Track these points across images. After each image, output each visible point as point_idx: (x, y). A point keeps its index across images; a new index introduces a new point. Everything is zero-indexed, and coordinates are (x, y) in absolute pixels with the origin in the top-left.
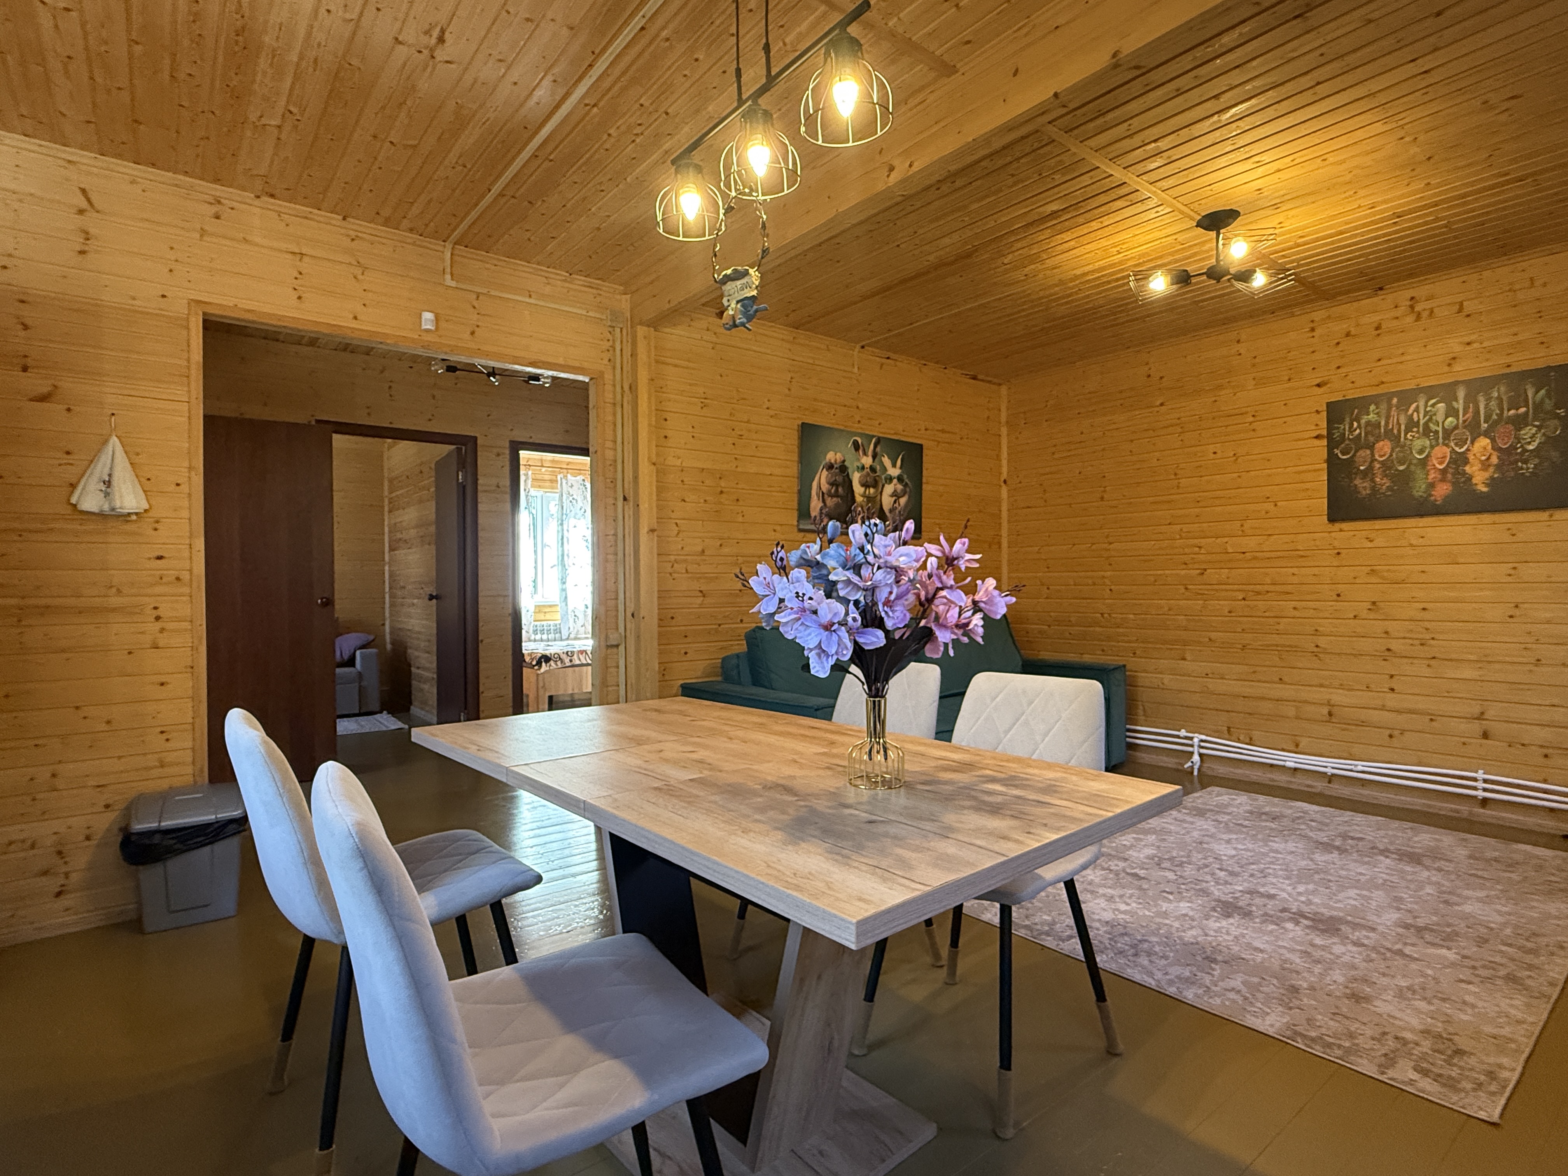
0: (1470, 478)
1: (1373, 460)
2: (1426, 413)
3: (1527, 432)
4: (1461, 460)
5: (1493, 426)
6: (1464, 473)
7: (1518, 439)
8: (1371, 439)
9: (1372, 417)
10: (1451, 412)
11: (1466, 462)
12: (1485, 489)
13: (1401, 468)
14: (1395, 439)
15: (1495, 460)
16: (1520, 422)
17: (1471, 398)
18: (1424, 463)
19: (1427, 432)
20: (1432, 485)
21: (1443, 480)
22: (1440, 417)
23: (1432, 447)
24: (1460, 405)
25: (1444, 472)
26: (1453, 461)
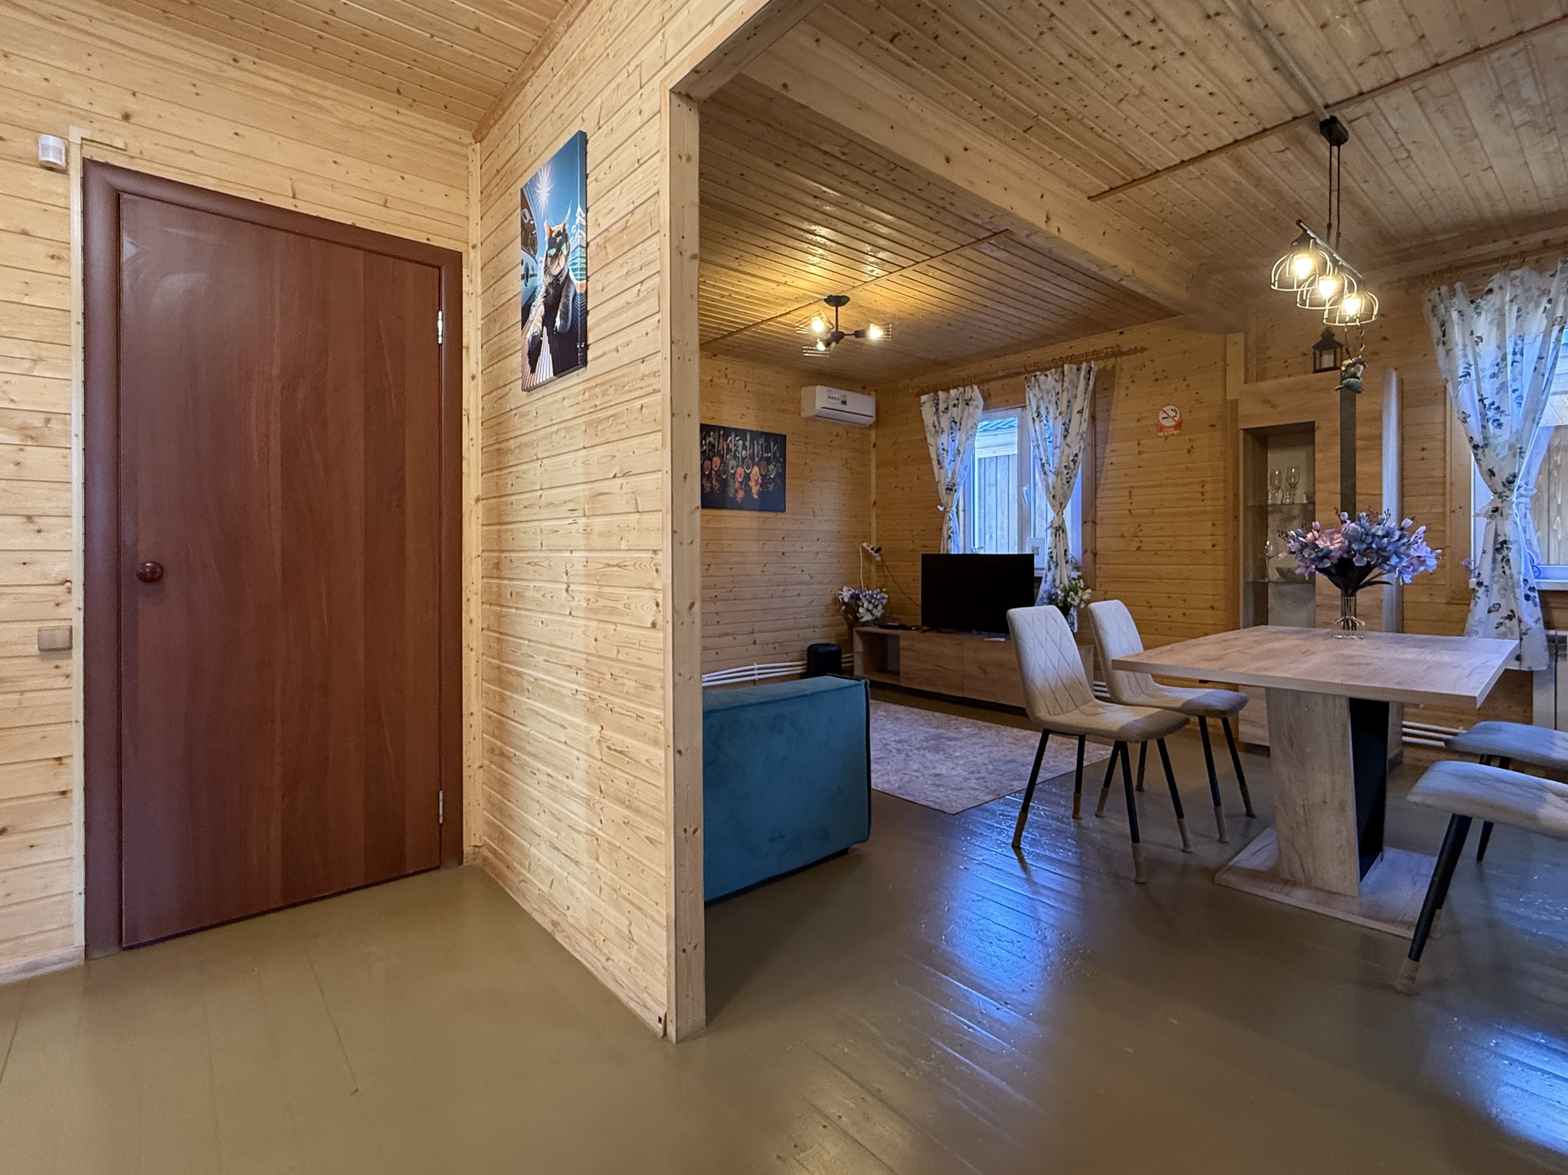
0: (751, 490)
1: (712, 469)
2: (735, 445)
3: (771, 467)
4: (747, 477)
5: (760, 459)
6: (748, 486)
7: (768, 471)
8: (711, 454)
9: (711, 439)
10: (744, 447)
11: (750, 479)
12: (756, 497)
13: (724, 477)
14: (722, 457)
15: (760, 481)
16: (768, 461)
17: (752, 442)
18: (734, 475)
19: (735, 457)
20: (736, 491)
21: (741, 488)
22: (740, 449)
23: (737, 466)
24: (748, 444)
25: (741, 483)
26: (745, 478)
